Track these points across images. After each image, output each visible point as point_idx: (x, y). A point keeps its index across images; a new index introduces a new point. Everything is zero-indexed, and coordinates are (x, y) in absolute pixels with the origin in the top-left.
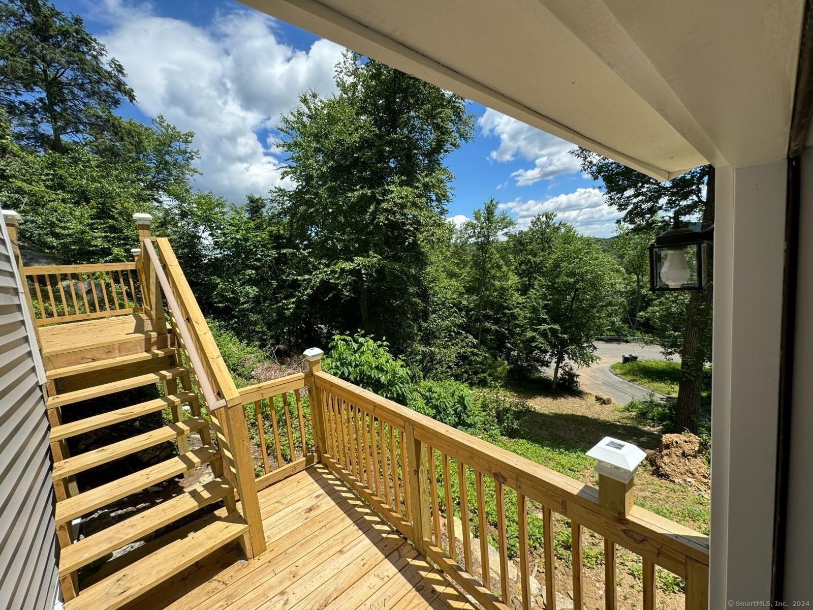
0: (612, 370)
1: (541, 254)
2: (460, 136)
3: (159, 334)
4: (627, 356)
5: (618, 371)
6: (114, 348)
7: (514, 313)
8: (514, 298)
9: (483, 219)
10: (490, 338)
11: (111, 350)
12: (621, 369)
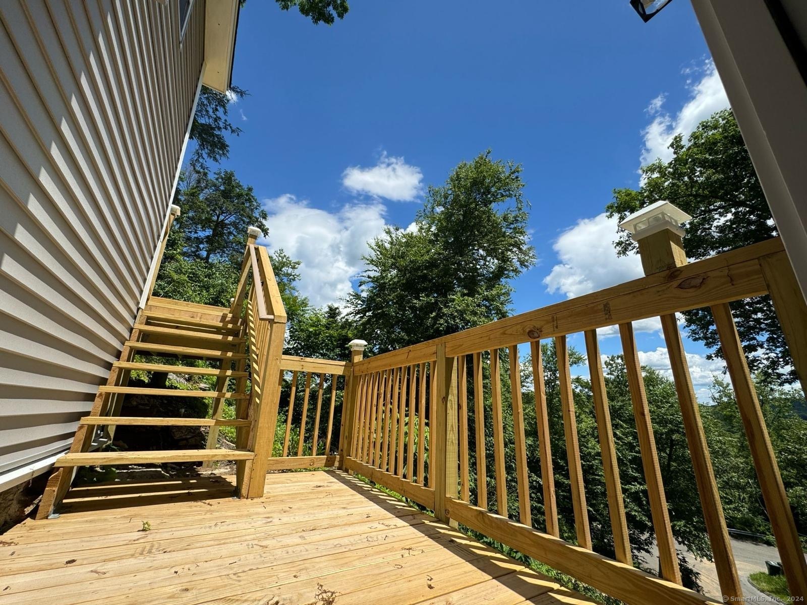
0: (755, 582)
1: (620, 398)
2: (521, 264)
3: (233, 317)
4: (773, 563)
5: (764, 585)
6: (197, 315)
7: (593, 465)
8: (590, 445)
9: (549, 353)
10: (563, 495)
11: (195, 316)
12: (769, 582)
